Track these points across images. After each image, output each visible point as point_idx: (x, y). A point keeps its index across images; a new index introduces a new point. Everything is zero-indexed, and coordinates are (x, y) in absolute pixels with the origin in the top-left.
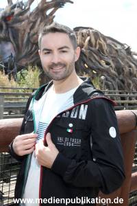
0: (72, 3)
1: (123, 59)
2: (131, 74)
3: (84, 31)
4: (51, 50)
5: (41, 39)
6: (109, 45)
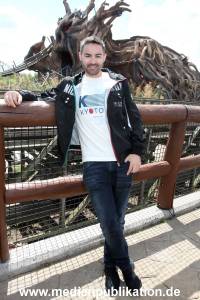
0: (130, 11)
1: (179, 70)
2: (186, 85)
3: (141, 40)
6: (166, 56)
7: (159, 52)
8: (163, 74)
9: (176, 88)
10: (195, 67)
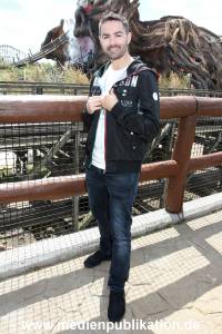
3: (173, 21)
6: (201, 38)
7: (194, 34)
8: (198, 60)
9: (213, 76)
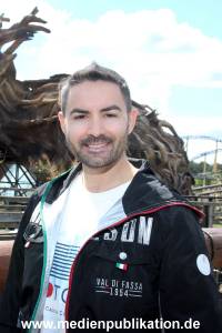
0: (48, 31)
2: (158, 161)
4: (87, 112)
5: (67, 93)
10: (171, 128)
